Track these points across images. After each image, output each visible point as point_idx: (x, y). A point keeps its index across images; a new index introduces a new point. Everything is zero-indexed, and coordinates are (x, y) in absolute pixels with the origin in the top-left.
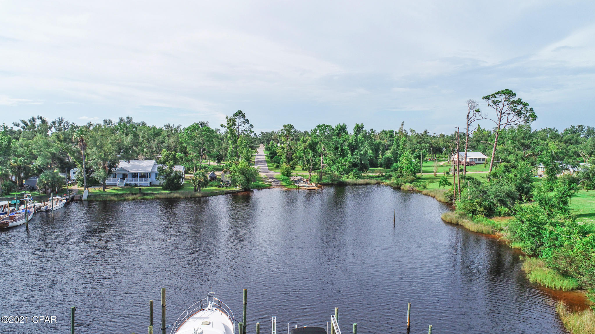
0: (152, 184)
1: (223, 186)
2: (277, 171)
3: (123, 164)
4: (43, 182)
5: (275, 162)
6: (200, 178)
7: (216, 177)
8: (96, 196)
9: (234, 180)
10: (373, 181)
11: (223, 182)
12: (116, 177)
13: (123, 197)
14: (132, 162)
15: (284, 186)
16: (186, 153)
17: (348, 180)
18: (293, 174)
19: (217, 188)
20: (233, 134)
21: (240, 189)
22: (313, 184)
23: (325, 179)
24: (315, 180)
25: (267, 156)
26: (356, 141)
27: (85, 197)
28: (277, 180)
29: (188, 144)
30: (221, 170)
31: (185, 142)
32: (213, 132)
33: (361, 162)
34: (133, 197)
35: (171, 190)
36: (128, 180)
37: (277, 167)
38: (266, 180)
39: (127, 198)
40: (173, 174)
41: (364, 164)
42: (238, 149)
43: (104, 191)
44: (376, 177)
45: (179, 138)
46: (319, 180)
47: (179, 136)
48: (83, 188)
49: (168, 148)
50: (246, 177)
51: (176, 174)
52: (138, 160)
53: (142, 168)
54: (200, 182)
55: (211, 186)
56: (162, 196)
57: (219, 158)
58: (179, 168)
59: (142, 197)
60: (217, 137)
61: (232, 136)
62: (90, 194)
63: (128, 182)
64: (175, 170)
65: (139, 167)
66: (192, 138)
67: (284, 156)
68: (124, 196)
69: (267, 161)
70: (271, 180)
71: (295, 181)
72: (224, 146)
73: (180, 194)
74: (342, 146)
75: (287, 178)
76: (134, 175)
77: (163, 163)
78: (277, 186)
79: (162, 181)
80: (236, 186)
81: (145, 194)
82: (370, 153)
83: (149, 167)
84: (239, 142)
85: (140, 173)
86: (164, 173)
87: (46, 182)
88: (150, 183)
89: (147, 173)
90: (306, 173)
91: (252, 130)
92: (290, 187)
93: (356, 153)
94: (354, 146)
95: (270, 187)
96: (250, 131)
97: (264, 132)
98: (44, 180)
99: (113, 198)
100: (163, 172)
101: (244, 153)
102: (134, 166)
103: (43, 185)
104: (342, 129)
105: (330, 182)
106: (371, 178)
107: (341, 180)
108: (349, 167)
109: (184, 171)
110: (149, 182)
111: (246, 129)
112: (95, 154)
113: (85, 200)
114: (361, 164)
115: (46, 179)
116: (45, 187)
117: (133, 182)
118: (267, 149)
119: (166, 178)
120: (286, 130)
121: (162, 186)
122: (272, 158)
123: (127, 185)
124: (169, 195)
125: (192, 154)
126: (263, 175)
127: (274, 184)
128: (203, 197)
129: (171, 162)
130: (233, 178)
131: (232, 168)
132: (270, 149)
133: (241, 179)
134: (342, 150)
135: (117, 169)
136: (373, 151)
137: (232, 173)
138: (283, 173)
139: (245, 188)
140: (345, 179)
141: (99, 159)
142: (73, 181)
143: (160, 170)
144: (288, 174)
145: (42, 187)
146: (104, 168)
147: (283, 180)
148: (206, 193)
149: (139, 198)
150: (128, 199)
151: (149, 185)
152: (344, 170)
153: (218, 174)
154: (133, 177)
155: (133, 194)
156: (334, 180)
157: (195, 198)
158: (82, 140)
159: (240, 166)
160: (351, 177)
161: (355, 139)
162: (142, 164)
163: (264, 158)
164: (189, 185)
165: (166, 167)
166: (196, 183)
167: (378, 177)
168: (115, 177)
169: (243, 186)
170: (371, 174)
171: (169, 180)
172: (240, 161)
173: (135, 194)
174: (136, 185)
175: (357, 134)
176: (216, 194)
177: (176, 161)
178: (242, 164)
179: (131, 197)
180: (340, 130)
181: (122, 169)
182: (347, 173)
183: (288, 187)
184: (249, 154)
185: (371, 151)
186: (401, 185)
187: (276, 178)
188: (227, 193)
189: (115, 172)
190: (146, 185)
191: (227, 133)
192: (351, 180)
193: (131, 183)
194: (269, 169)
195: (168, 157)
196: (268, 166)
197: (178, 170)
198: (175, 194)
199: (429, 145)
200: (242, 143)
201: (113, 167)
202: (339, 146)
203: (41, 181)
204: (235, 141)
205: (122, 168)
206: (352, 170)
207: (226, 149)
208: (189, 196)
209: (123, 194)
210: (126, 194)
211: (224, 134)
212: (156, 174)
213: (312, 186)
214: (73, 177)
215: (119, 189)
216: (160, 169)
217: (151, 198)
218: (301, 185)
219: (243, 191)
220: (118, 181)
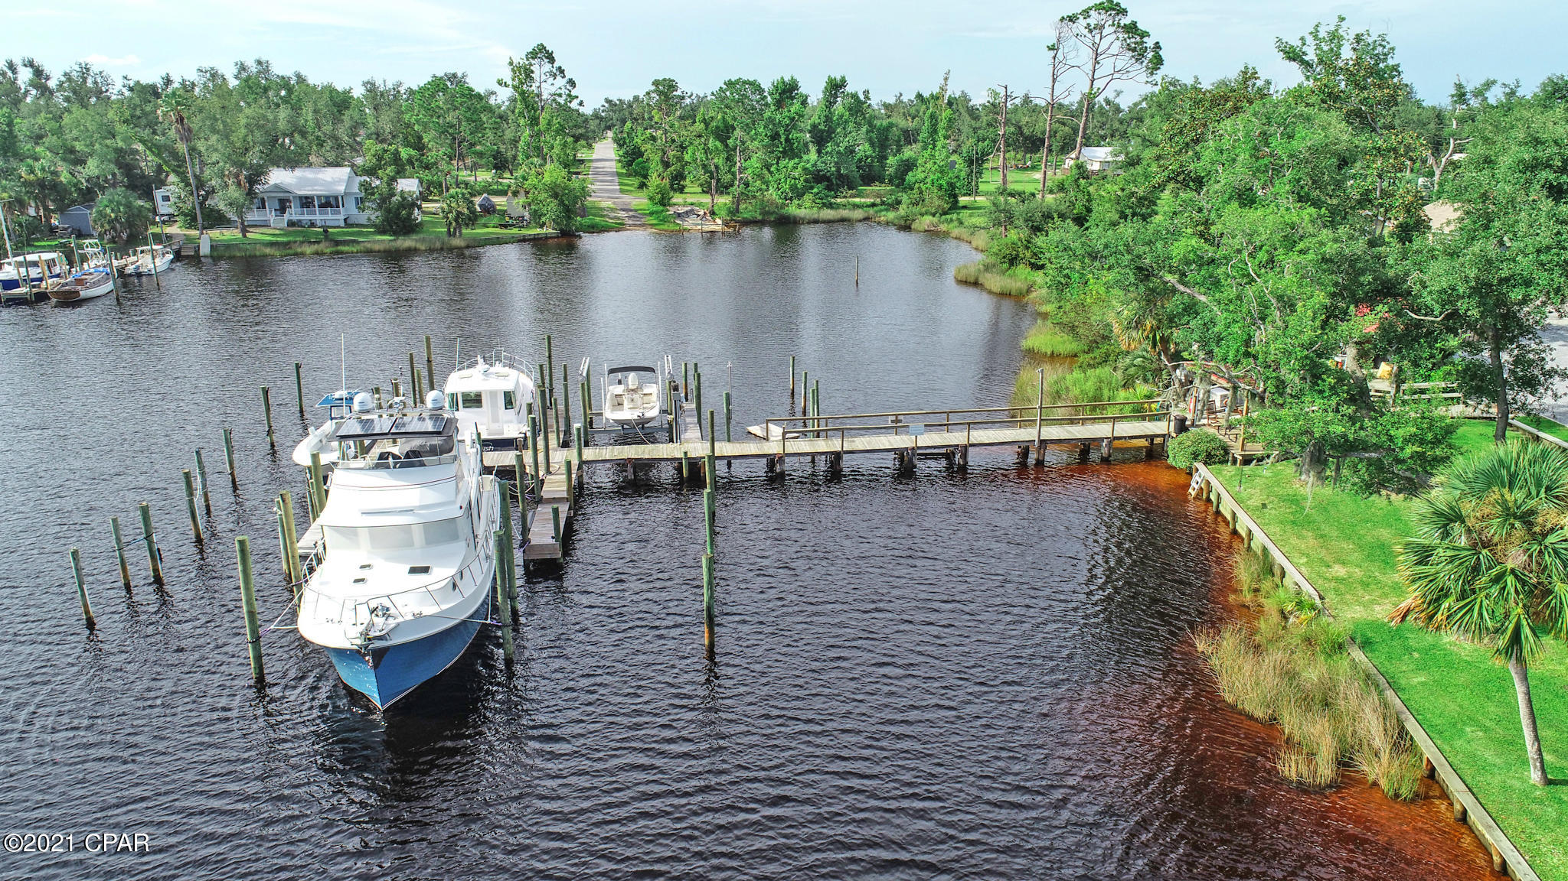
0: (349, 222)
1: (513, 225)
2: (640, 194)
3: (278, 177)
4: (106, 215)
5: (636, 174)
6: (459, 206)
7: (493, 206)
8: (228, 246)
9: (535, 211)
10: (858, 214)
11: (511, 218)
12: (264, 207)
13: (290, 248)
14: (299, 172)
15: (652, 225)
16: (420, 147)
17: (801, 213)
18: (674, 201)
19: (498, 230)
20: (528, 102)
21: (551, 231)
22: (719, 221)
23: (748, 210)
24: (723, 213)
25: (620, 161)
26: (828, 119)
27: (205, 250)
28: (637, 215)
29: (425, 125)
30: (503, 193)
31: (417, 121)
32: (479, 97)
33: (838, 170)
34: (315, 247)
35: (395, 233)
36: (294, 213)
37: (642, 186)
38: (612, 215)
39: (299, 250)
40: (397, 198)
41: (847, 176)
42: (543, 139)
43: (245, 236)
44: (868, 206)
45: (403, 113)
46: (731, 212)
47: (403, 108)
48: (194, 233)
49: (378, 137)
50: (562, 203)
51: (404, 199)
52: (310, 165)
53: (322, 185)
54: (459, 214)
55: (485, 226)
56: (377, 247)
57: (501, 164)
58: (409, 185)
59: (334, 249)
60: (489, 109)
61: (527, 107)
62: (214, 243)
63: (295, 218)
64: (399, 188)
65: (315, 182)
66: (432, 112)
67: (657, 158)
68: (293, 245)
69: (619, 175)
70: (623, 214)
71: (679, 215)
72: (509, 134)
73: (416, 240)
74: (788, 131)
75: (662, 208)
76: (306, 202)
77: (371, 172)
78: (635, 225)
79: (372, 214)
80: (542, 226)
81: (337, 243)
82: (864, 149)
83: (340, 181)
84: (543, 122)
85: (319, 197)
86: (377, 196)
87: (113, 215)
88: (345, 220)
89: (336, 198)
90: (706, 199)
91: (573, 93)
92: (666, 227)
93: (829, 149)
94: (822, 131)
95: (619, 227)
96: (569, 95)
97: (615, 99)
98: (108, 210)
99: (268, 251)
100: (373, 194)
101: (556, 150)
102: (303, 182)
103: (109, 222)
104: (787, 91)
105: (760, 218)
106: (856, 206)
107: (783, 211)
108: (806, 181)
109: (420, 193)
110: (342, 217)
111: (559, 91)
112: (216, 150)
113: (205, 256)
114: (840, 176)
115: (113, 210)
116: (114, 228)
117: (306, 217)
118: (620, 143)
119: (380, 207)
120: (660, 93)
121: (374, 226)
122: (629, 164)
123: (291, 224)
124: (393, 244)
125: (437, 151)
126: (607, 204)
127: (631, 222)
128: (468, 247)
129: (389, 169)
130: (533, 207)
131: (529, 182)
132: (625, 143)
133: (551, 208)
134: (787, 140)
135: (266, 186)
136: (872, 144)
137: (530, 195)
138: (651, 199)
139: (562, 231)
140: (793, 210)
141: (226, 163)
142: (166, 218)
143: (366, 190)
144: (664, 202)
145: (107, 227)
146: (239, 184)
147: (651, 214)
148: (474, 240)
149: (328, 251)
150: (303, 254)
151: (343, 224)
152: (793, 188)
153: (499, 201)
154: (302, 207)
155: (310, 243)
156: (769, 213)
157: (451, 249)
158: (181, 120)
159: (547, 178)
160: (808, 205)
161: (826, 116)
162: (320, 176)
163: (613, 166)
164: (434, 224)
165: (378, 183)
166: (450, 215)
167: (873, 205)
168: (262, 205)
169: (558, 224)
170: (857, 200)
171: (389, 211)
172: (548, 166)
173: (318, 242)
174: (313, 225)
175: (830, 102)
176: (498, 241)
177: (401, 168)
178: (553, 173)
179: (308, 249)
180: (784, 92)
181: (278, 188)
182: (800, 196)
183: (662, 227)
184: (568, 151)
185: (867, 146)
186: (914, 220)
187: (636, 210)
188: (523, 240)
189: (261, 196)
190: (336, 224)
191: (513, 100)
192: (807, 211)
193: (300, 221)
194: (622, 191)
195: (380, 159)
196: (621, 184)
197: (407, 189)
198: (406, 242)
199: (1012, 129)
200: (549, 124)
201: (258, 182)
202: (782, 131)
203: (102, 214)
204: (534, 121)
205: (276, 186)
206: (812, 188)
207: (515, 142)
208: (438, 245)
209: (288, 243)
210: (295, 242)
211: (507, 103)
212: (357, 199)
213: (718, 225)
214: (164, 208)
215: (277, 232)
216: (366, 187)
217: (355, 250)
218: (690, 223)
219: (558, 237)
220: (271, 216)
